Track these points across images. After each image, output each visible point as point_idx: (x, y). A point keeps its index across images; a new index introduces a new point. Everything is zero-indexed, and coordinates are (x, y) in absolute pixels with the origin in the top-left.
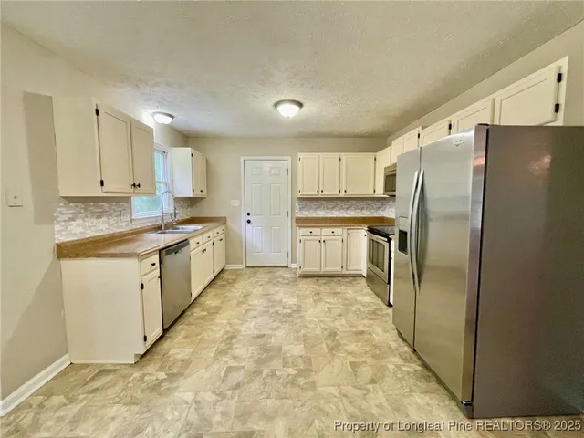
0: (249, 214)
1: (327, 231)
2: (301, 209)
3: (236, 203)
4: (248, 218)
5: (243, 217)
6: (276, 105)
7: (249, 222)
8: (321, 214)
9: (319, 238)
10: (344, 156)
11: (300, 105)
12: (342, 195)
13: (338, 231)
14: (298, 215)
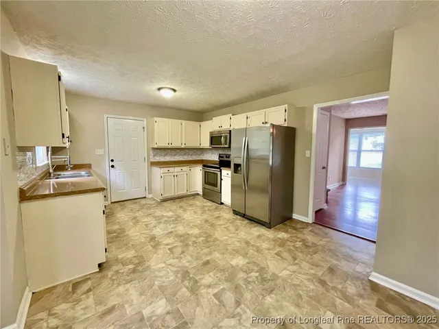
0: (112, 161)
1: (178, 169)
2: (154, 156)
3: (99, 152)
4: (111, 164)
5: (107, 164)
6: (159, 89)
7: (113, 166)
8: (168, 159)
9: (173, 174)
10: (183, 122)
11: (175, 91)
12: (183, 146)
13: (185, 168)
14: (152, 160)
